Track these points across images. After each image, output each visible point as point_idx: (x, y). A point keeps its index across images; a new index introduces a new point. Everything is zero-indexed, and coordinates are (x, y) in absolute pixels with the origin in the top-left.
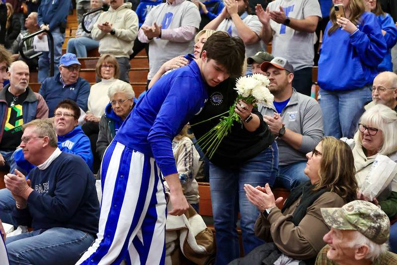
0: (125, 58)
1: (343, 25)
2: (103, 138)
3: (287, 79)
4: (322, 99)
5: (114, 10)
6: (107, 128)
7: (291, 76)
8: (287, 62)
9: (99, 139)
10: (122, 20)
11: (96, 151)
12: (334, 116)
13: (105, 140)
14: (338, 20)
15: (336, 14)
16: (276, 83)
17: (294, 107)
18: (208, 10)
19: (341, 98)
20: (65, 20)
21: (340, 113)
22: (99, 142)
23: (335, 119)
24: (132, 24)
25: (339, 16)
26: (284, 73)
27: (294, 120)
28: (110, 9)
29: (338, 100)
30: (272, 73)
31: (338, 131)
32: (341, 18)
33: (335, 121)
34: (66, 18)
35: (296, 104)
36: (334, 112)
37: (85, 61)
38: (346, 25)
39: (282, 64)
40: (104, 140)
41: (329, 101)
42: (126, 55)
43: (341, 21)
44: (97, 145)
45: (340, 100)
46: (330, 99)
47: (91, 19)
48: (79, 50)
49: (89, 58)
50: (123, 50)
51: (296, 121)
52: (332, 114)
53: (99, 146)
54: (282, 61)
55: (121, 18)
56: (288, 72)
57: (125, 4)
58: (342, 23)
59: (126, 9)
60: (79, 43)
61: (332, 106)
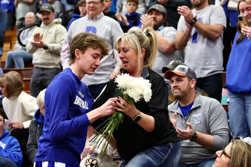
0: (56, 68)
1: (246, 33)
2: (32, 141)
3: (189, 85)
4: (230, 101)
5: (46, 26)
6: (36, 132)
7: (194, 82)
8: (189, 69)
9: (29, 142)
10: (53, 35)
11: (26, 153)
12: (241, 117)
13: (35, 143)
14: (242, 29)
15: (240, 24)
16: (179, 89)
17: (198, 111)
18: (129, 23)
19: (247, 100)
20: (4, 35)
21: (247, 114)
22: (30, 144)
23: (242, 120)
24: (62, 38)
25: (243, 25)
26: (186, 80)
27: (198, 122)
28: (42, 25)
29: (245, 103)
30: (175, 81)
31: (246, 130)
32: (245, 27)
33: (243, 121)
34: (4, 33)
35: (199, 107)
36: (241, 113)
37: (23, 72)
38: (249, 33)
39: (184, 71)
40: (33, 143)
41: (237, 103)
42: (57, 65)
43: (245, 30)
44: (27, 147)
45: (246, 102)
46: (237, 101)
47: (27, 33)
48: (18, 62)
49: (26, 68)
50: (55, 62)
51: (201, 123)
52: (240, 115)
53: (28, 148)
54: (184, 69)
55: (52, 33)
56: (190, 79)
57: (56, 20)
58: (246, 32)
59: (56, 24)
60: (17, 56)
61: (240, 107)
